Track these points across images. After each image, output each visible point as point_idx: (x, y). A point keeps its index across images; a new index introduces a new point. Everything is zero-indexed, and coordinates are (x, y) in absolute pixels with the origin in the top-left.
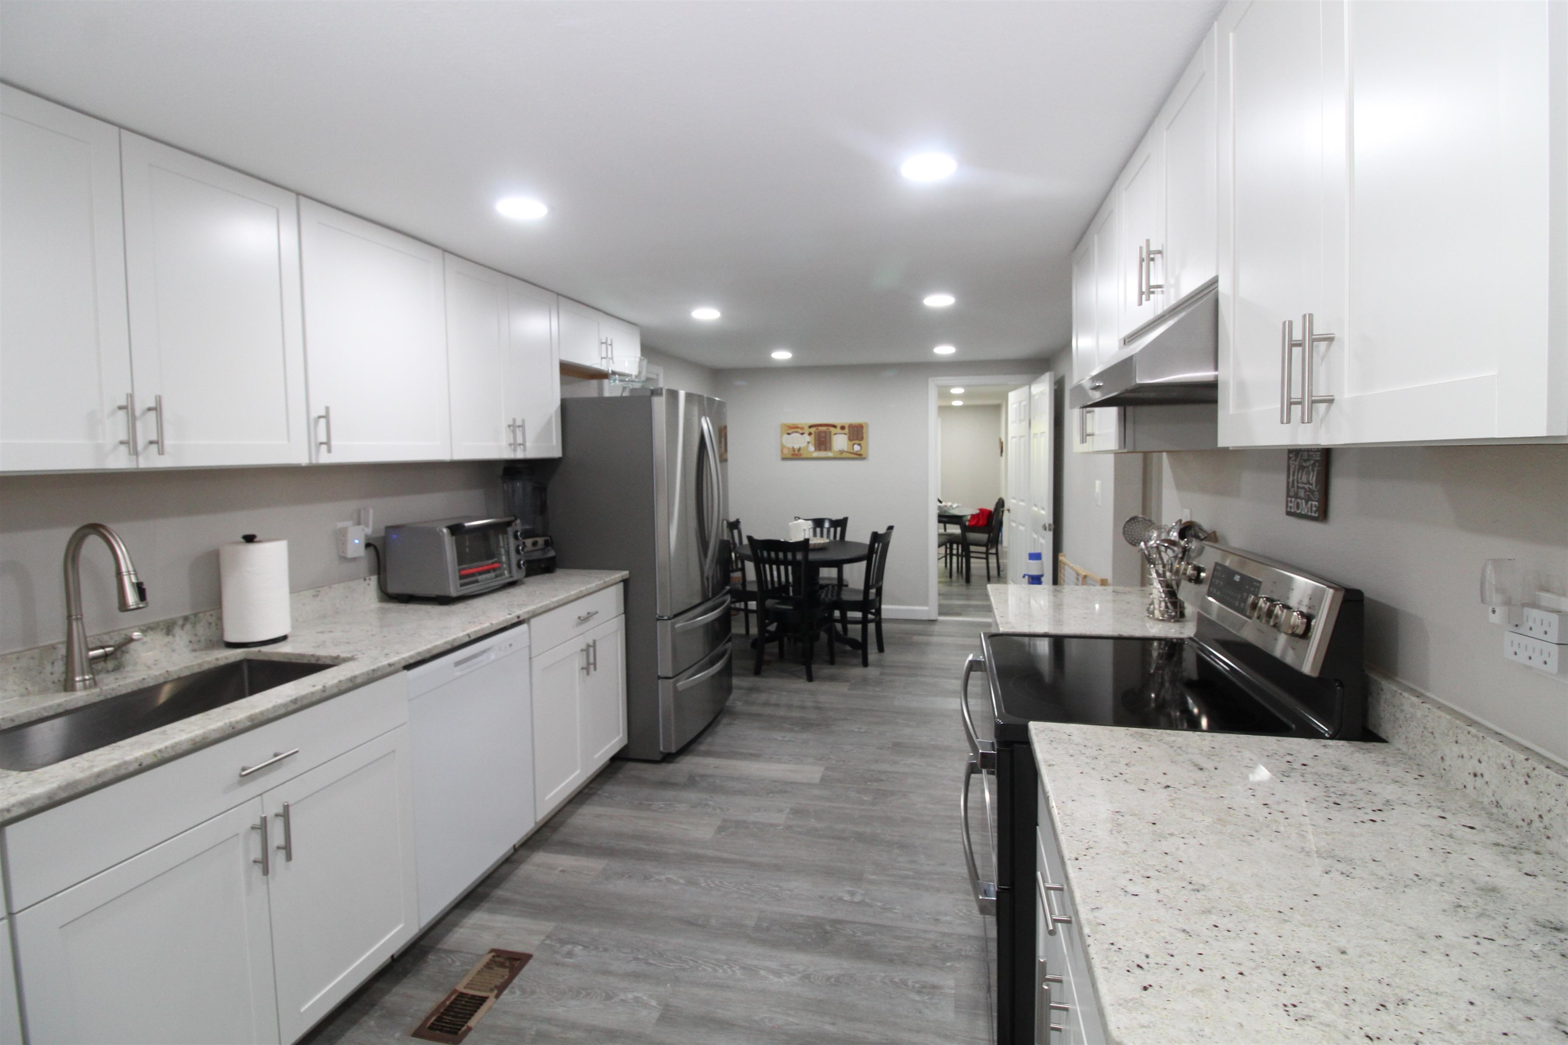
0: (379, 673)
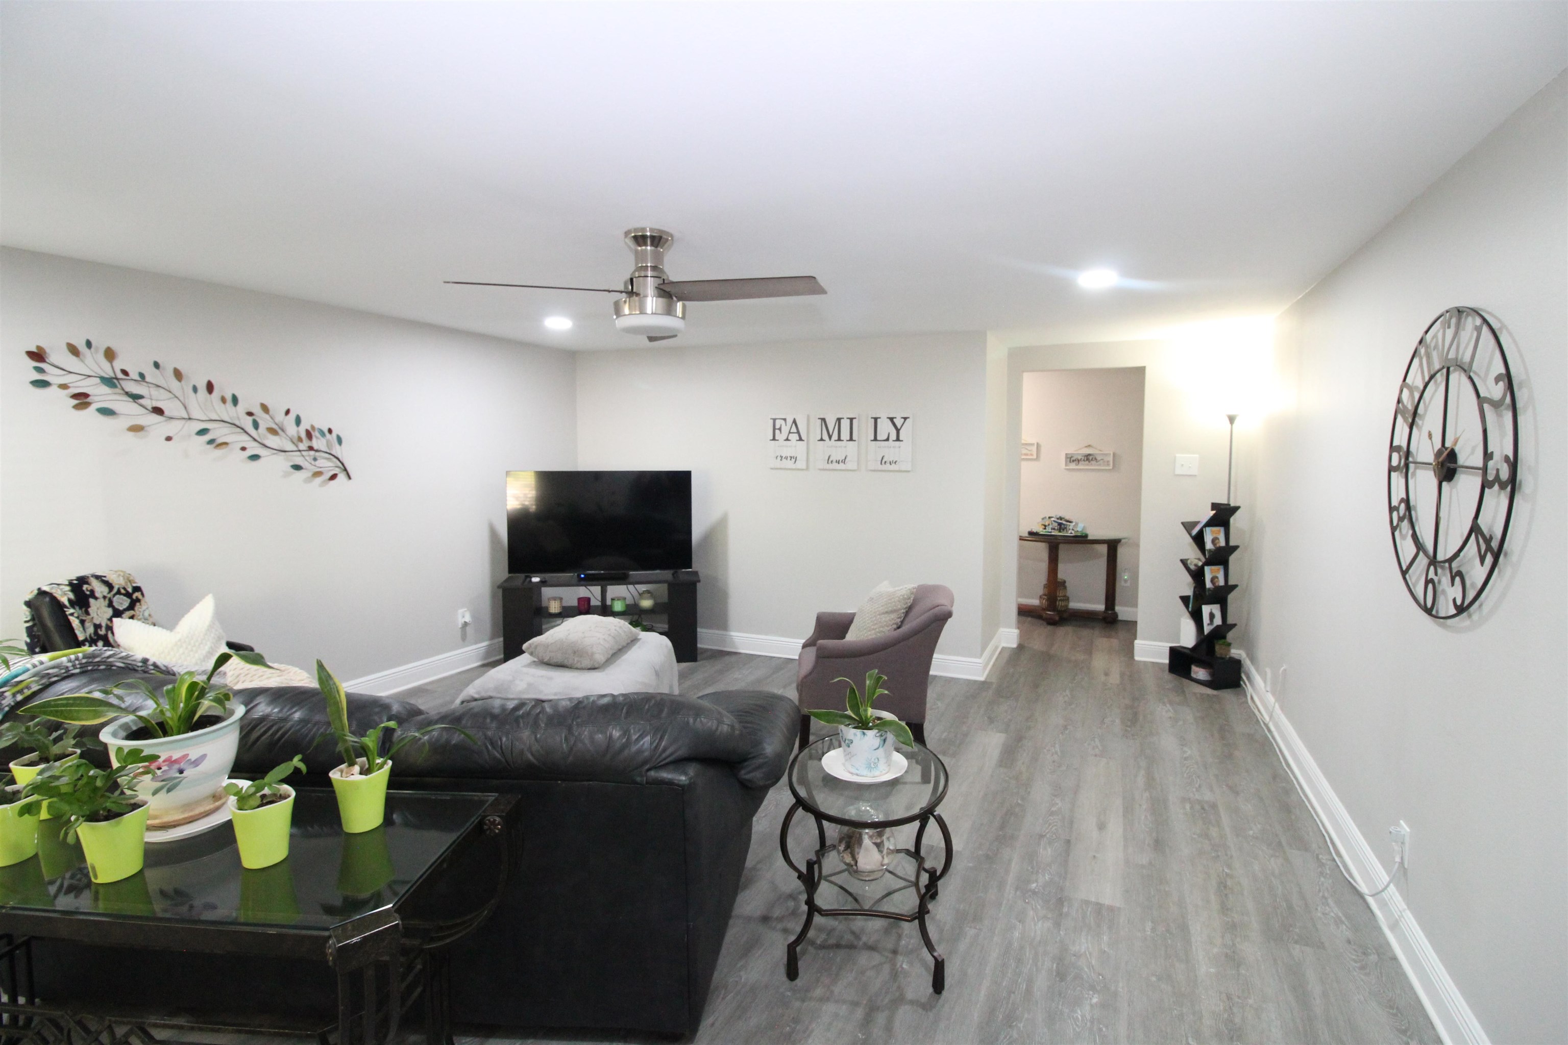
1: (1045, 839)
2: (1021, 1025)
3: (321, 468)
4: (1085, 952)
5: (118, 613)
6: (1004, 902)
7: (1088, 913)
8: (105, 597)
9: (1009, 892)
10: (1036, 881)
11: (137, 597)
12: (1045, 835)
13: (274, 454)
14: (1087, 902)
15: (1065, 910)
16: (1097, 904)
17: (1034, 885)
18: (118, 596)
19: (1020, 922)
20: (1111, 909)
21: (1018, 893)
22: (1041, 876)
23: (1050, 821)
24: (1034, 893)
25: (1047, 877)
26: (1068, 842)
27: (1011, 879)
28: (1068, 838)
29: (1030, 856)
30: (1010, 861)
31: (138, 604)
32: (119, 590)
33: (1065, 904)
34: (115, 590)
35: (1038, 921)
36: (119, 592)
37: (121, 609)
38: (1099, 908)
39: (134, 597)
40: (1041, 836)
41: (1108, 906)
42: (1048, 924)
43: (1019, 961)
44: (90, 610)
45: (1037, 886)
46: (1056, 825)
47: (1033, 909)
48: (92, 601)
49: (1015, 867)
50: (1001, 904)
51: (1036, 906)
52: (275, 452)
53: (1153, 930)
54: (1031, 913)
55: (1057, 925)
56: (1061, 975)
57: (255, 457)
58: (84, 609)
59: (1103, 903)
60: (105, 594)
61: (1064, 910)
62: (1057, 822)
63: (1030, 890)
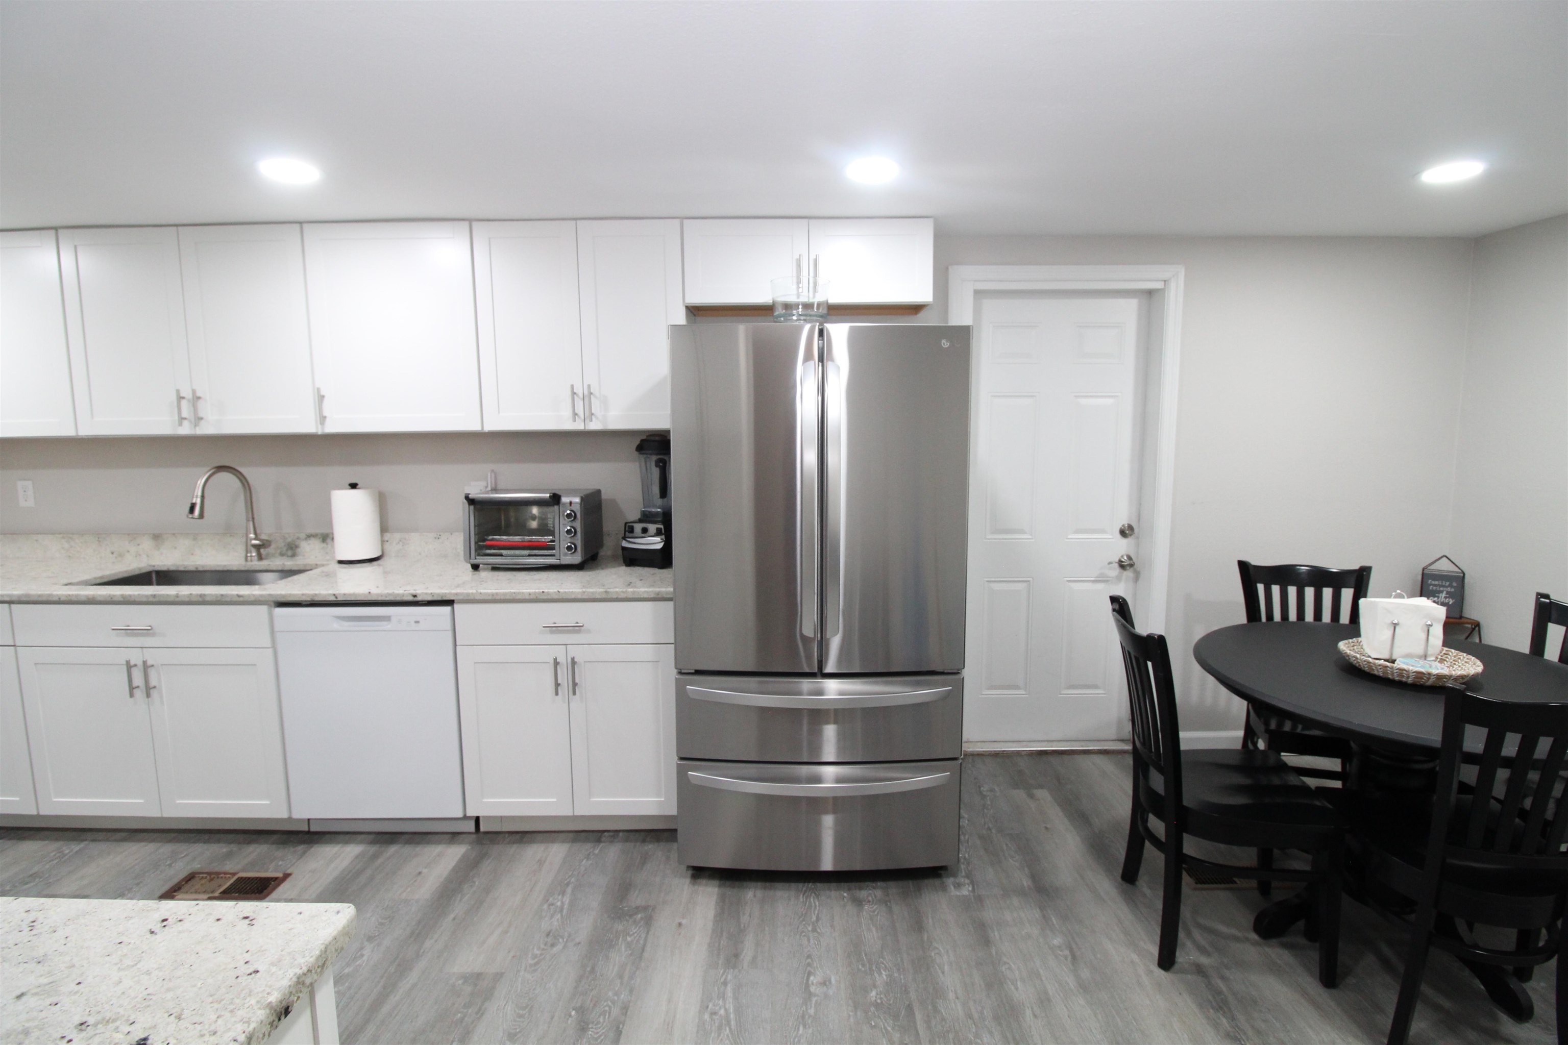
0: (228, 599)
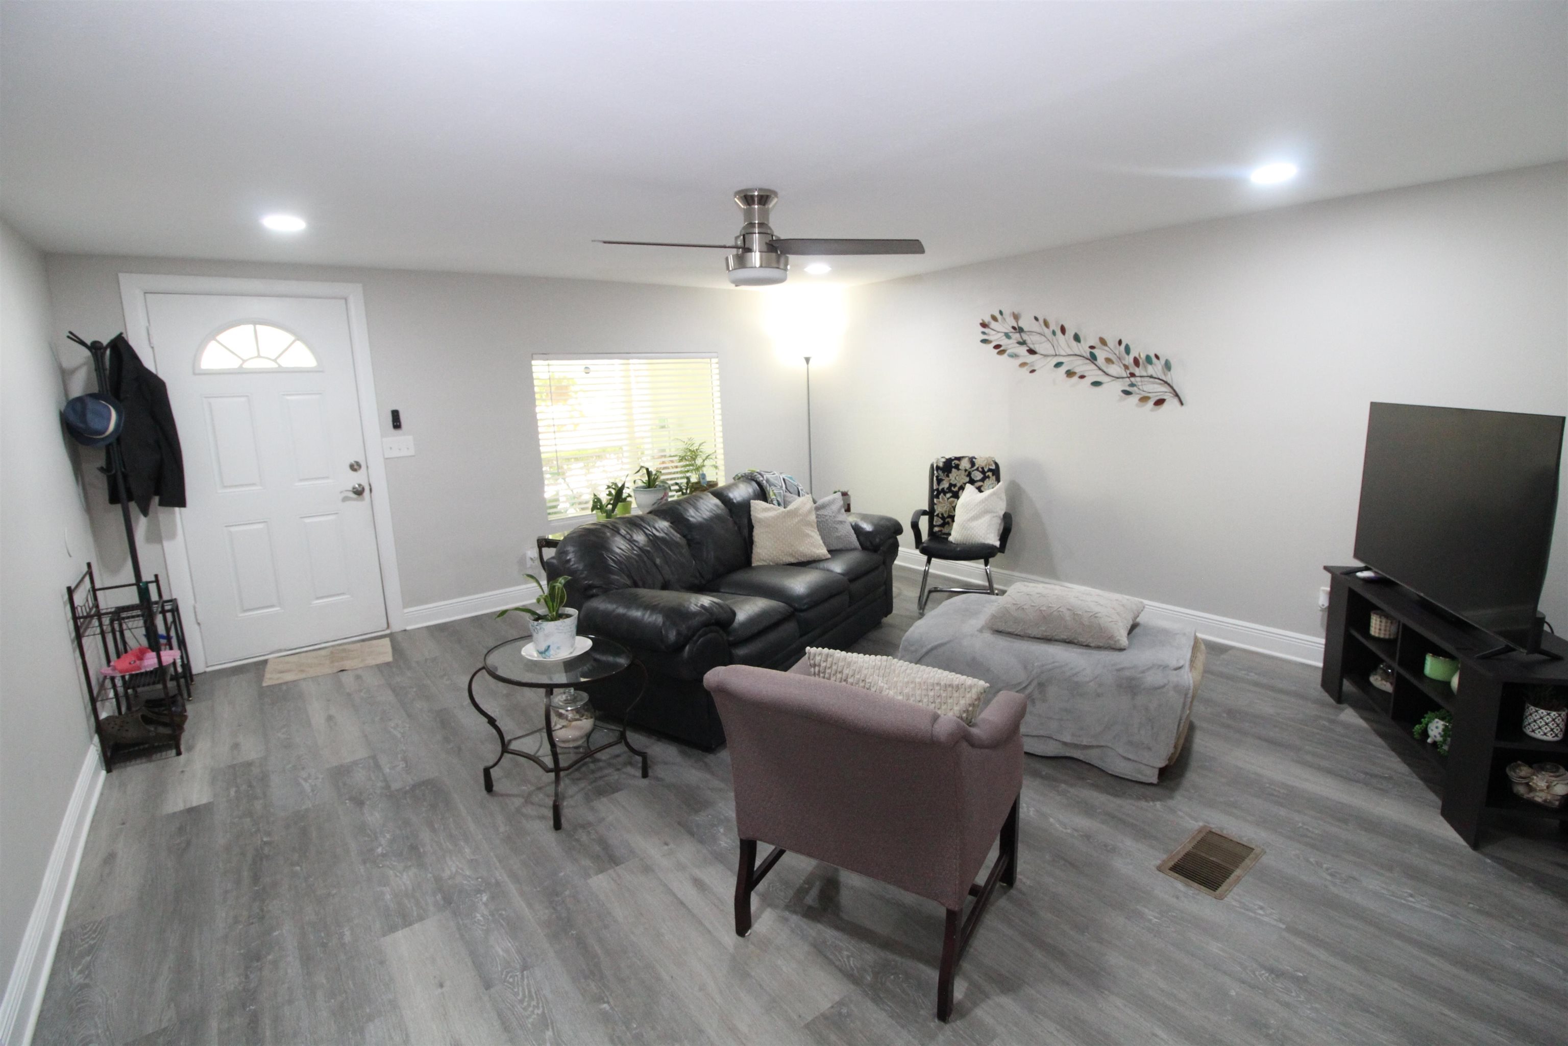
1: (518, 966)
2: (424, 809)
3: (1150, 393)
4: (402, 875)
5: (972, 482)
6: (498, 864)
7: (414, 908)
8: (966, 470)
9: (500, 875)
10: (485, 904)
11: (988, 475)
12: (522, 972)
13: (1113, 380)
14: (421, 919)
15: (439, 897)
16: (410, 924)
17: (485, 899)
18: (976, 472)
19: (472, 860)
20: (393, 929)
21: (493, 881)
22: (485, 913)
23: (534, 1003)
24: (479, 891)
25: (479, 916)
26: (488, 986)
27: (512, 888)
28: (492, 990)
29: (514, 927)
30: (530, 906)
31: (988, 479)
32: (978, 468)
33: (442, 902)
34: (975, 468)
35: (457, 871)
36: (977, 469)
37: (975, 479)
38: (407, 921)
39: (987, 474)
40: (525, 968)
41: (398, 930)
42: (446, 874)
43: (451, 836)
44: (950, 475)
45: (481, 900)
46: (521, 1001)
47: (469, 877)
48: (954, 470)
49: (519, 903)
50: (500, 861)
51: (469, 881)
52: (1114, 378)
53: (342, 935)
54: (468, 873)
55: (438, 879)
56: (414, 848)
57: (1096, 384)
58: (946, 473)
59: (404, 930)
60: (967, 468)
61: (440, 895)
62: (525, 1009)
63: (484, 891)
